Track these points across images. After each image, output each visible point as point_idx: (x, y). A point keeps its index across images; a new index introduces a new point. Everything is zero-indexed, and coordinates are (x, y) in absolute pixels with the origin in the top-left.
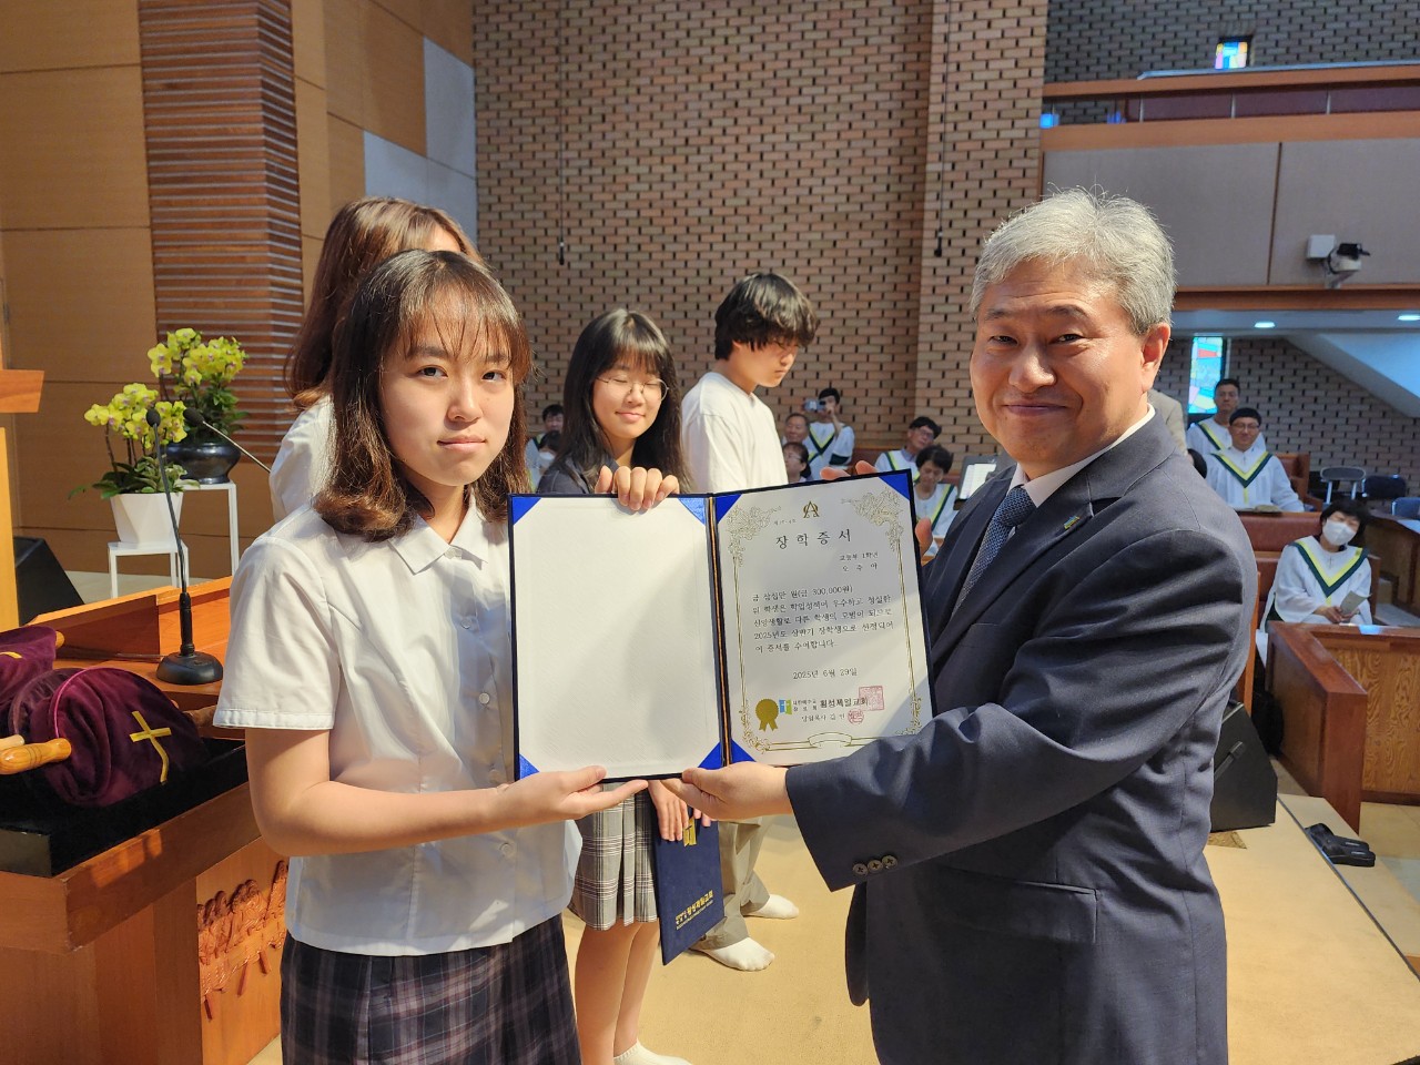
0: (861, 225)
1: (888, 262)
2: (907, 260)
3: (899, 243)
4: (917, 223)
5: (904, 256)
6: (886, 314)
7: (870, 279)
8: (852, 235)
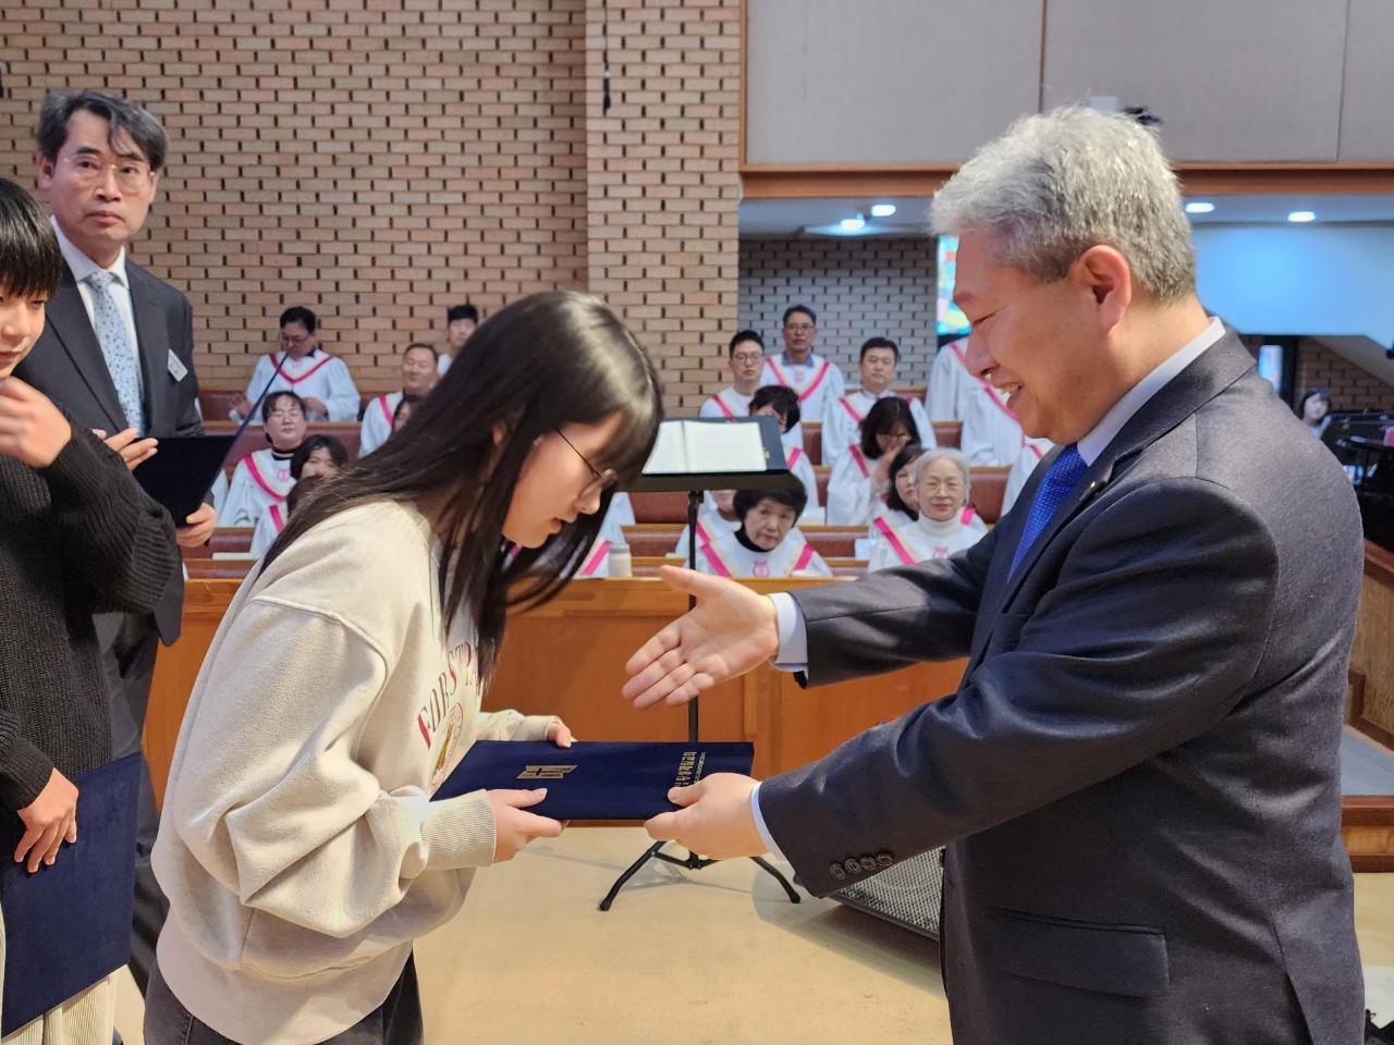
0: (498, 69)
1: (540, 125)
2: (567, 122)
3: (554, 98)
4: (576, 70)
5: (561, 116)
6: (542, 199)
7: (517, 148)
8: (486, 84)
